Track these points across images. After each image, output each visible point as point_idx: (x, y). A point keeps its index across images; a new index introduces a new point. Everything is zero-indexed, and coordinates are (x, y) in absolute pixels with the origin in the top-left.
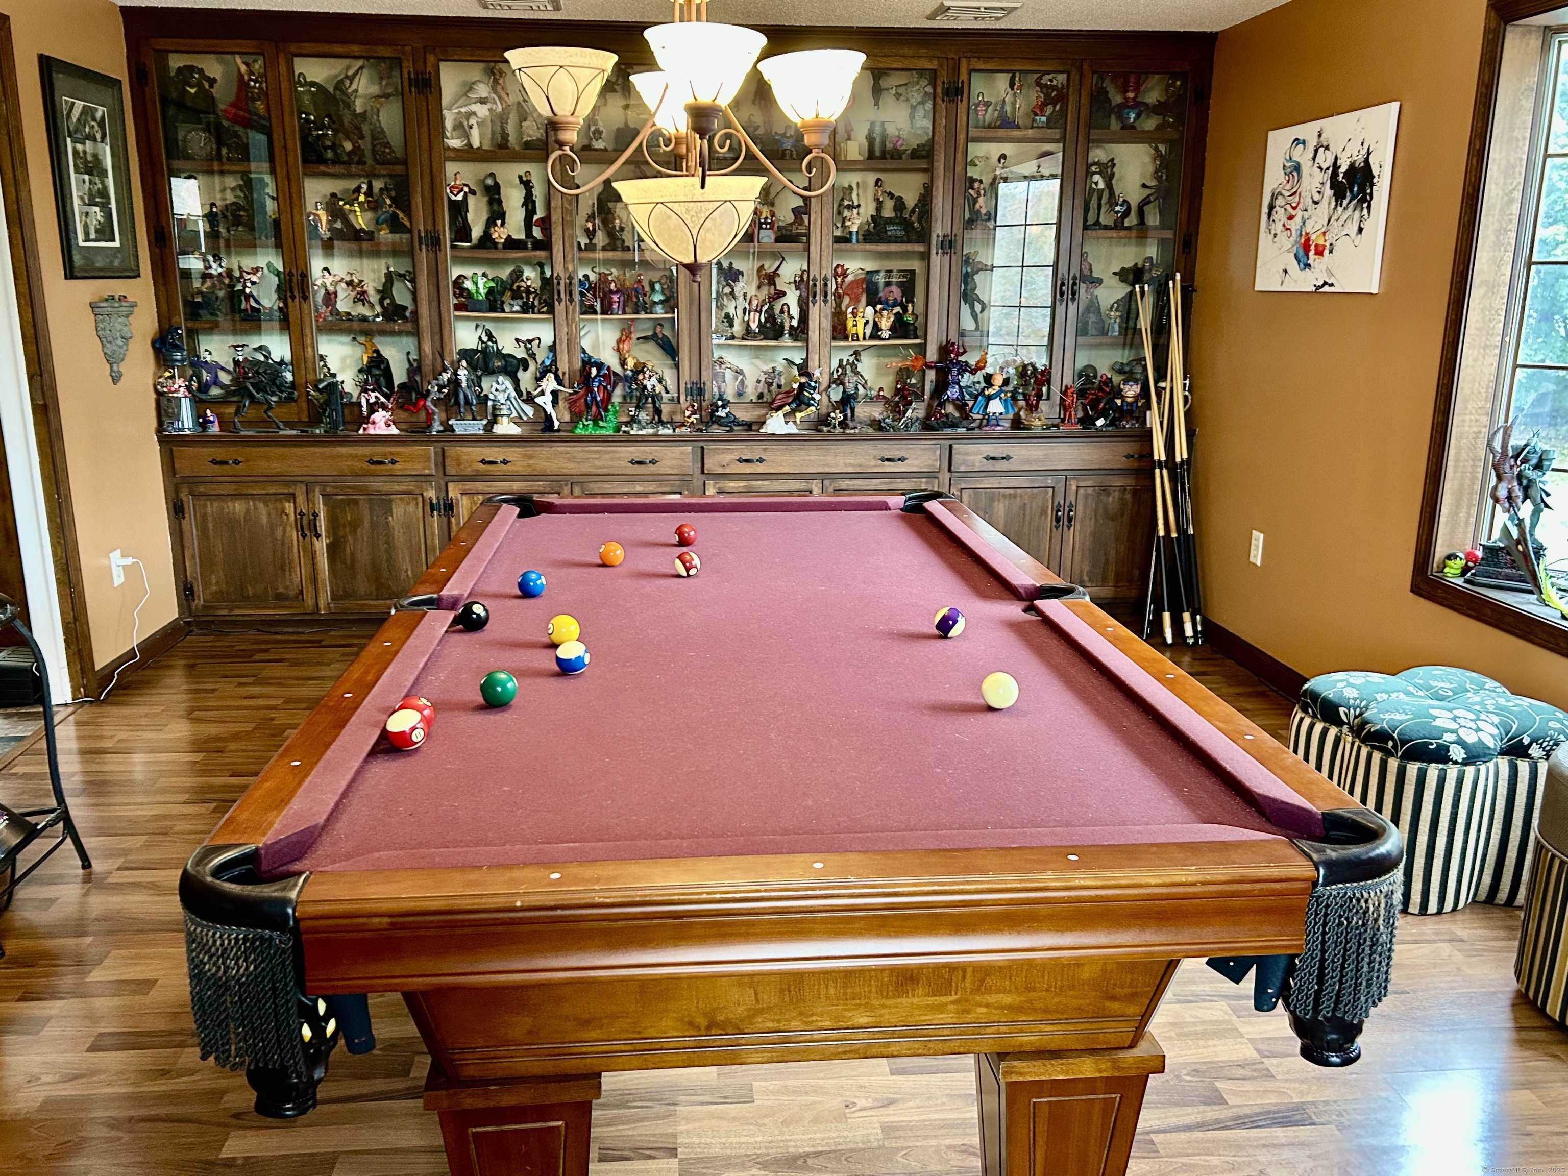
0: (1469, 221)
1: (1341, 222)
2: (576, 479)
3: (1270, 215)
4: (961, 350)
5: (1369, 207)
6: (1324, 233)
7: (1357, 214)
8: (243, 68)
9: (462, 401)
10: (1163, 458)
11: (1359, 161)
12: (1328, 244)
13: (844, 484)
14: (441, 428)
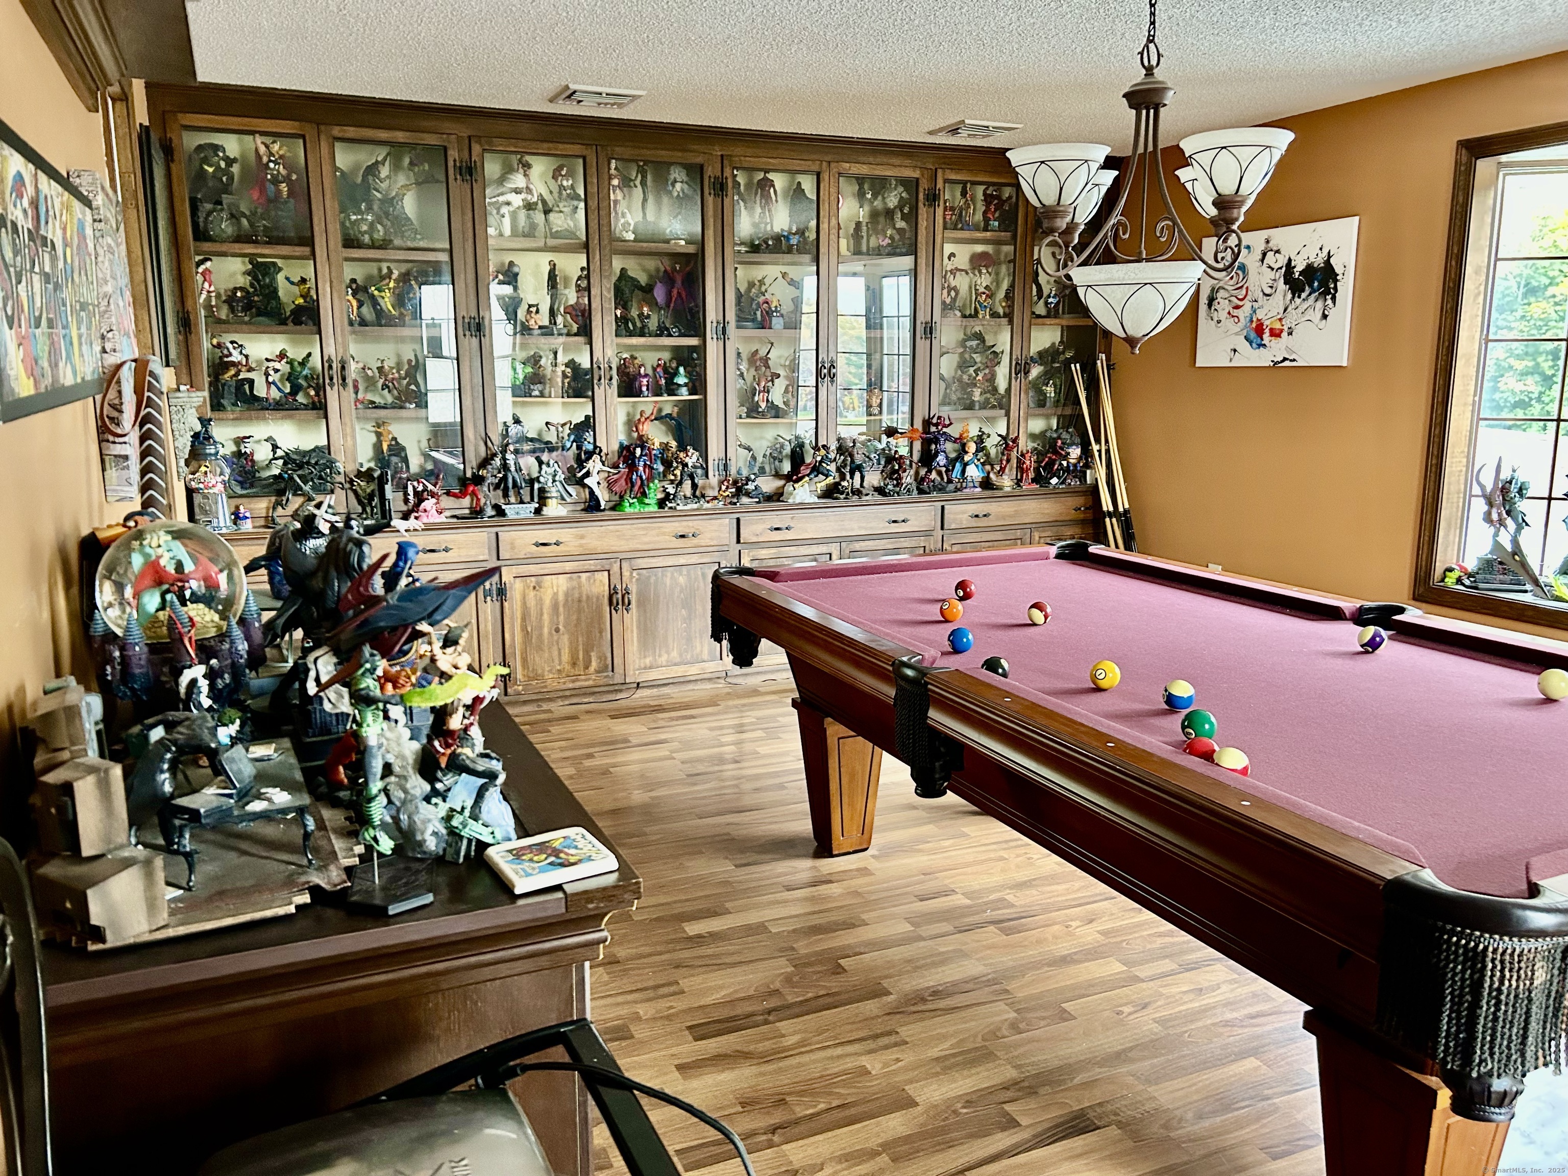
0: (1452, 308)
1: (1300, 310)
2: (622, 556)
3: (1210, 305)
4: (947, 422)
5: (1334, 299)
6: (1280, 320)
7: (1320, 304)
8: (262, 149)
9: (510, 485)
10: (1111, 509)
11: (1319, 262)
12: (1286, 328)
13: (858, 546)
14: (493, 513)
